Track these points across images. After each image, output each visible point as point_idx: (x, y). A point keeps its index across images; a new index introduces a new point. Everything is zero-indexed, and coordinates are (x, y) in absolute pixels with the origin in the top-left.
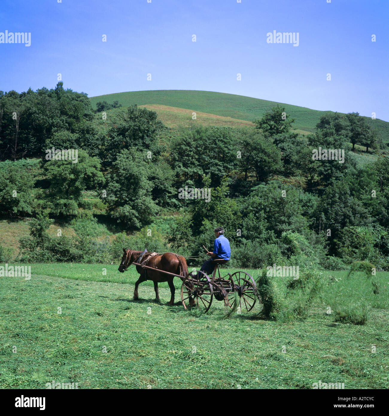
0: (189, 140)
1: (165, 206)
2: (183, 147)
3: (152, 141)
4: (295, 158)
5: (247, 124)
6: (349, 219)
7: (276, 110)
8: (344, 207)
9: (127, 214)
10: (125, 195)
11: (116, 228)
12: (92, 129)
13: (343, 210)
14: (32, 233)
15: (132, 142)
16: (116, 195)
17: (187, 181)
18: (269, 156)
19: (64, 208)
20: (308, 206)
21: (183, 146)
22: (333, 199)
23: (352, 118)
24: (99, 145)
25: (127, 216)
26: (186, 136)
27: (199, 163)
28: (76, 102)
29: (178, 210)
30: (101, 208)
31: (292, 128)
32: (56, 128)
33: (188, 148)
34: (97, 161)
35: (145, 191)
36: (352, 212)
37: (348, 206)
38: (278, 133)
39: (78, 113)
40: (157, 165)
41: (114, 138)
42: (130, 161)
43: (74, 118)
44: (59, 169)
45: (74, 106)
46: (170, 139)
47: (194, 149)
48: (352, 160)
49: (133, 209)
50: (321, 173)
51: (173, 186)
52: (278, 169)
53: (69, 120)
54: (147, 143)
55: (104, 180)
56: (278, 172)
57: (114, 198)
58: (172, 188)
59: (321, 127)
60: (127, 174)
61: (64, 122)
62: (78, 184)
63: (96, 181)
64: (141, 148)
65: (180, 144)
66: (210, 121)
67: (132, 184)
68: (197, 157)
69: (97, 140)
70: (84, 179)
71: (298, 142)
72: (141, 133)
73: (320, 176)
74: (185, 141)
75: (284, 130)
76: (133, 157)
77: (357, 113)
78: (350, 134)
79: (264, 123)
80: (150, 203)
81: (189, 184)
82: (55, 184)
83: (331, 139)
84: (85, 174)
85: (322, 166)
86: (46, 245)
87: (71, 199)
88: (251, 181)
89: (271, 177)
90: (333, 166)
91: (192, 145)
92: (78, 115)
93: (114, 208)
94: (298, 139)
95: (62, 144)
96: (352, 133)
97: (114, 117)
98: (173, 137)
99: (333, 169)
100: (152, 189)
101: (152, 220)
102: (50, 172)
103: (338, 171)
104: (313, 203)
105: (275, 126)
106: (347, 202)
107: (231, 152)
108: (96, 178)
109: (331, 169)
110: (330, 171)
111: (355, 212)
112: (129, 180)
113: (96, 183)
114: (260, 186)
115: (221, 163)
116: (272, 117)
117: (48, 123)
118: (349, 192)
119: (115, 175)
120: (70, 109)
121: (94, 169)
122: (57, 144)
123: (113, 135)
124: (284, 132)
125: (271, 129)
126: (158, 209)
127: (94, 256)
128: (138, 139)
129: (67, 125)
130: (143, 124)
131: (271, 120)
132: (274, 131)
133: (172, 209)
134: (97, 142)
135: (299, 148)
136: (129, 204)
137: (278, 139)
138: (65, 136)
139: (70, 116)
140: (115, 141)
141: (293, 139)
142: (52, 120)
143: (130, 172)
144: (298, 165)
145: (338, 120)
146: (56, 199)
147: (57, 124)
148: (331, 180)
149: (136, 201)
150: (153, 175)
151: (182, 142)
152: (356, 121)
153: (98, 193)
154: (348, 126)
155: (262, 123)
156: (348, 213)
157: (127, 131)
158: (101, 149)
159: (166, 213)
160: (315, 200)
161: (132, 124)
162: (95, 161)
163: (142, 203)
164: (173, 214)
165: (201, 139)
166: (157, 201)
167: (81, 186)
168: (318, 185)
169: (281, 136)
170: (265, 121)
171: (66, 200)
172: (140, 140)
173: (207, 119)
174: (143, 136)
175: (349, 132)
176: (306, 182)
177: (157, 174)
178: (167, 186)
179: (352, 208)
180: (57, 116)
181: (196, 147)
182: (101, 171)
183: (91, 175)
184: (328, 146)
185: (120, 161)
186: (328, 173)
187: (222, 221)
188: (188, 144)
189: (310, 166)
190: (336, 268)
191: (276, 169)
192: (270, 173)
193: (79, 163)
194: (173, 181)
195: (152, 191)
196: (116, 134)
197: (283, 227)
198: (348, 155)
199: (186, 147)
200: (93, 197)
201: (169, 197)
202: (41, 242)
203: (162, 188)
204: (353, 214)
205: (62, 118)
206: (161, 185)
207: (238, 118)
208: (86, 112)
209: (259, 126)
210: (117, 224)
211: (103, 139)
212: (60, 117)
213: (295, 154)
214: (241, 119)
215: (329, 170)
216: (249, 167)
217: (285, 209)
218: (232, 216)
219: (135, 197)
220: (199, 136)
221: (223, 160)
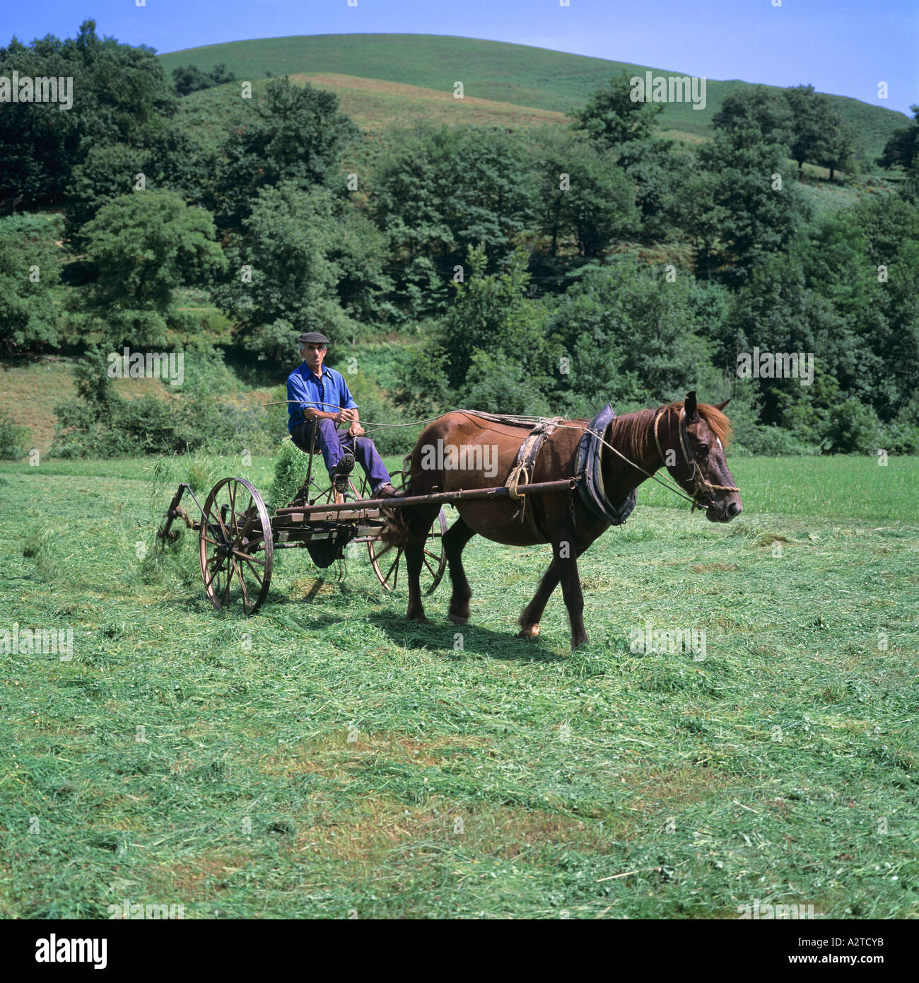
0: (418, 161)
1: (368, 319)
2: (406, 178)
3: (328, 164)
4: (668, 199)
5: (545, 118)
6: (804, 341)
7: (619, 85)
8: (792, 315)
9: (281, 340)
10: (276, 296)
11: (258, 374)
12: (183, 138)
13: (790, 320)
14: (83, 391)
15: (281, 168)
16: (255, 297)
17: (417, 260)
18: (607, 196)
19: (134, 330)
20: (709, 314)
21: (404, 177)
22: (767, 297)
23: (799, 100)
24: (202, 177)
25: (283, 347)
26: (411, 153)
27: (441, 217)
28: (133, 70)
29: (398, 329)
30: (218, 329)
31: (658, 127)
32: (89, 138)
33: (416, 180)
34: (205, 217)
35: (322, 287)
36: (810, 325)
37: (800, 312)
38: (625, 139)
39: (141, 98)
40: (345, 222)
41: (237, 159)
42: (283, 215)
43: (131, 110)
44: (116, 239)
45: (129, 79)
46: (367, 158)
47: (430, 182)
48: (802, 201)
49: (296, 328)
50: (728, 235)
51: (385, 271)
52: (629, 226)
53: (119, 116)
54: (317, 170)
55: (225, 262)
56: (630, 233)
57: (250, 305)
58: (383, 278)
59: (723, 122)
60: (279, 247)
61: (110, 121)
62: (163, 272)
63: (206, 266)
64: (305, 182)
65: (395, 172)
66: (460, 113)
67: (291, 269)
68: (436, 201)
69: (196, 164)
70: (178, 260)
71: (673, 162)
72: (302, 145)
73: (727, 241)
74: (407, 164)
75: (640, 132)
76: (290, 207)
77: (810, 85)
78: (794, 138)
79: (593, 116)
80: (336, 314)
81: (421, 267)
82: (108, 274)
83: (751, 153)
84: (181, 249)
85: (731, 217)
86: (116, 417)
87: (150, 308)
88: (565, 258)
89: (612, 247)
90: (757, 217)
91: (425, 173)
92: (139, 104)
93: (251, 328)
94: (674, 153)
95: (111, 177)
96: (798, 137)
97: (227, 107)
98: (372, 152)
99: (758, 223)
100: (338, 281)
101: (340, 353)
102: (96, 246)
103: (769, 229)
104: (722, 305)
105: (617, 124)
106: (799, 302)
107: (516, 188)
108: (207, 258)
109: (753, 225)
110: (749, 230)
111: (816, 326)
112: (285, 262)
113: (206, 270)
114: (589, 267)
115: (495, 214)
116: (611, 100)
117: (70, 124)
118: (802, 279)
119: (249, 250)
120: (121, 89)
121: (200, 236)
122: (100, 176)
123: (236, 153)
124: (638, 136)
125: (609, 129)
126: (355, 327)
127: (230, 439)
128: (297, 161)
129: (116, 127)
130: (306, 123)
131: (608, 108)
132: (616, 134)
133: (383, 326)
134: (197, 171)
135: (676, 175)
136: (286, 317)
137: (627, 154)
138: (118, 157)
139: (123, 107)
140: (241, 167)
141: (663, 155)
142: (79, 117)
143: (287, 240)
144: (674, 217)
145: (763, 104)
146: (113, 310)
147: (92, 126)
148: (751, 250)
149: (303, 310)
150: (337, 247)
151: (402, 167)
152: (807, 107)
153: (212, 293)
154: (788, 119)
155: (588, 115)
156: (801, 327)
157: (269, 142)
158: (206, 188)
159: (370, 335)
160: (724, 299)
161: (280, 124)
162: (200, 217)
163: (316, 315)
164: (387, 338)
165: (446, 157)
166: (350, 310)
167: (170, 278)
168: (723, 262)
169: (632, 148)
170: (595, 111)
171: (137, 312)
172: (301, 163)
173: (452, 107)
174: (307, 153)
175: (791, 134)
176: (693, 257)
177: (347, 246)
178: (371, 272)
179: (810, 316)
180: (90, 106)
181: (436, 179)
182: (216, 241)
183: (194, 250)
184: (746, 170)
185: (260, 215)
186: (746, 234)
187: (517, 351)
188: (417, 172)
189: (704, 218)
190: (781, 452)
191: (625, 227)
192: (611, 237)
193: (165, 222)
194: (385, 261)
195: (338, 287)
196: (240, 149)
197: (657, 362)
198: (793, 191)
199: (410, 179)
200: (195, 304)
201: (376, 298)
202: (104, 411)
203: (359, 278)
204: (813, 330)
205: (104, 111)
206: (357, 270)
207: (519, 100)
208: (159, 95)
209: (581, 124)
210: (260, 366)
211: (211, 163)
212: (96, 109)
213: (668, 189)
214: (527, 105)
215: (747, 226)
216: (561, 223)
217: (660, 322)
218: (541, 340)
219: (299, 300)
220: (441, 152)
221: (498, 206)
